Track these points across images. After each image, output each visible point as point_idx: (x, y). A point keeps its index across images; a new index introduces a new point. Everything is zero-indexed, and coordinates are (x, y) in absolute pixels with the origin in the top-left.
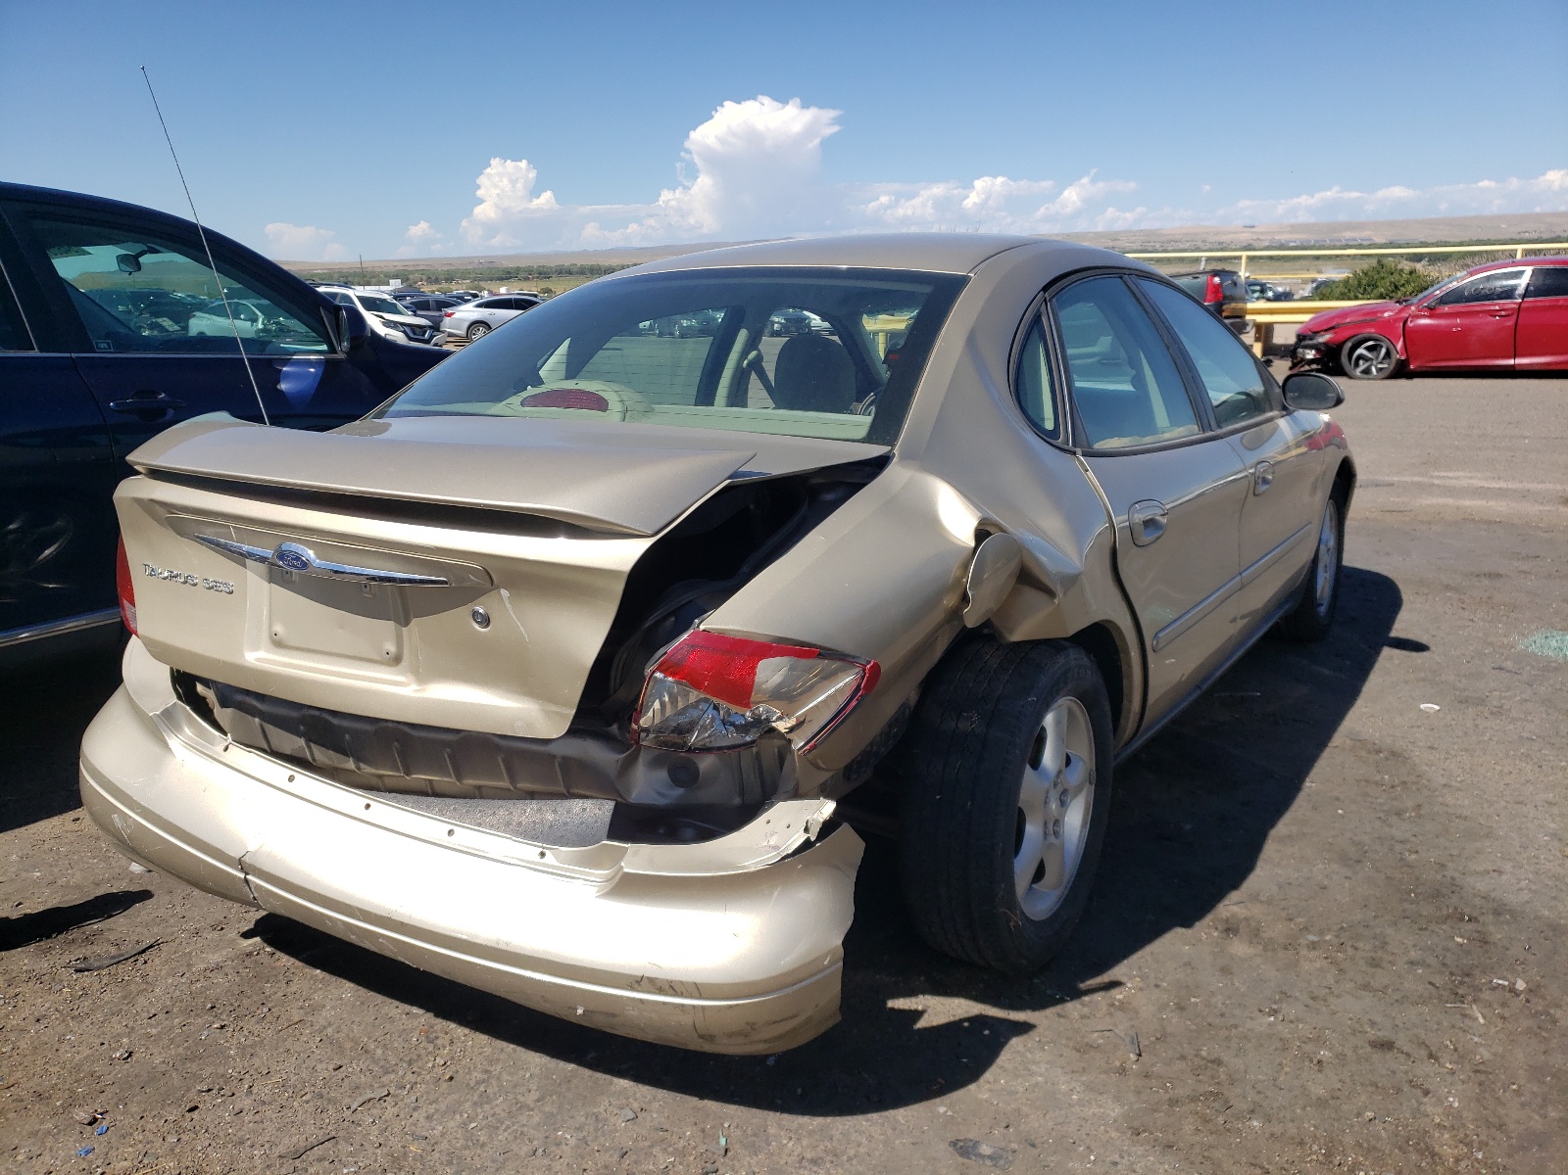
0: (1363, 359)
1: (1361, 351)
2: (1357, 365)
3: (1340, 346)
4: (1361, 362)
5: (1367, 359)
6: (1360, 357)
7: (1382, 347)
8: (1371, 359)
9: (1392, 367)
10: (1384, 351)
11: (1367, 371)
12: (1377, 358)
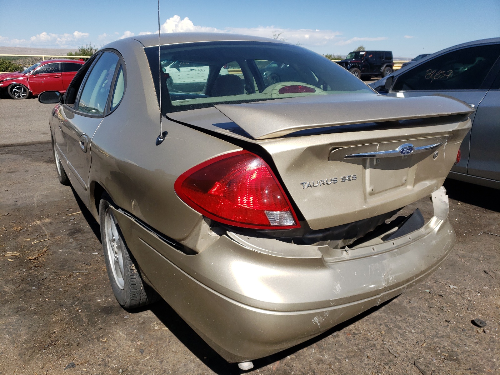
0: (16, 92)
1: (14, 90)
2: (15, 95)
3: (7, 87)
4: (16, 93)
5: (18, 92)
6: (15, 91)
7: (22, 88)
8: (19, 92)
9: (28, 94)
10: (23, 89)
11: (19, 96)
12: (21, 92)
